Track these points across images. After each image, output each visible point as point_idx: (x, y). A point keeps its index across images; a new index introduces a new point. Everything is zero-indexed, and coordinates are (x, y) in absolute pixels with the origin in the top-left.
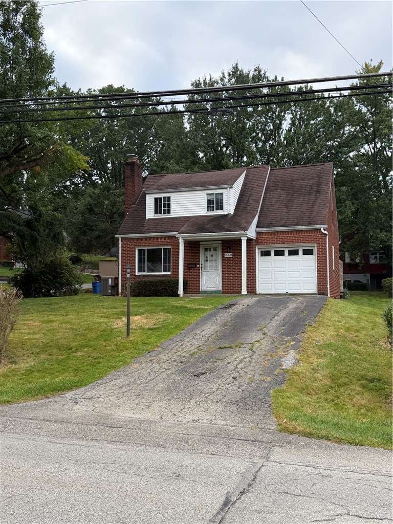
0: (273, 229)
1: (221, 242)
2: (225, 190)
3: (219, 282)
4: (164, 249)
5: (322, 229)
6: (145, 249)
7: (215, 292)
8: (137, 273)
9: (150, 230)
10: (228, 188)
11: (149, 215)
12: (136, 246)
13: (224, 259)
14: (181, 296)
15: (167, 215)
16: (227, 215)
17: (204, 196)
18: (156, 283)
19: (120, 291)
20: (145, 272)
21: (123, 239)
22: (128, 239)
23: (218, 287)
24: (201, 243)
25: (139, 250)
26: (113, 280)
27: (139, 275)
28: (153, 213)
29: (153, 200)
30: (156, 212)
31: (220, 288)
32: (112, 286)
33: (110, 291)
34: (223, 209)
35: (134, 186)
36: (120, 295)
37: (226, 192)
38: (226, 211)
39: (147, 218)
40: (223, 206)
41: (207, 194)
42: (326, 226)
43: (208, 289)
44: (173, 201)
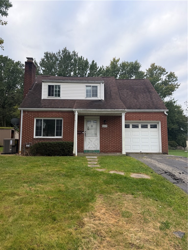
0: (134, 110)
1: (99, 117)
2: (99, 84)
3: (98, 144)
4: (57, 120)
5: (165, 112)
6: (42, 120)
7: (95, 151)
8: (35, 137)
9: (46, 106)
10: (101, 83)
11: (43, 97)
12: (35, 117)
13: (101, 128)
14: (76, 155)
15: (57, 97)
16: (100, 100)
17: (84, 87)
18: (55, 144)
19: (20, 150)
20: (41, 136)
21: (24, 111)
22: (28, 112)
23: (97, 148)
24: (85, 117)
25: (37, 120)
26: (14, 142)
27: (37, 138)
28: (47, 95)
29: (48, 86)
30: (49, 95)
31: (98, 148)
32: (12, 146)
33: (11, 150)
34: (97, 96)
35: (31, 78)
36: (20, 153)
37: (100, 86)
38: (99, 98)
39: (42, 98)
40: (97, 94)
41: (86, 86)
42: (168, 110)
43: (90, 149)
44: (62, 88)
